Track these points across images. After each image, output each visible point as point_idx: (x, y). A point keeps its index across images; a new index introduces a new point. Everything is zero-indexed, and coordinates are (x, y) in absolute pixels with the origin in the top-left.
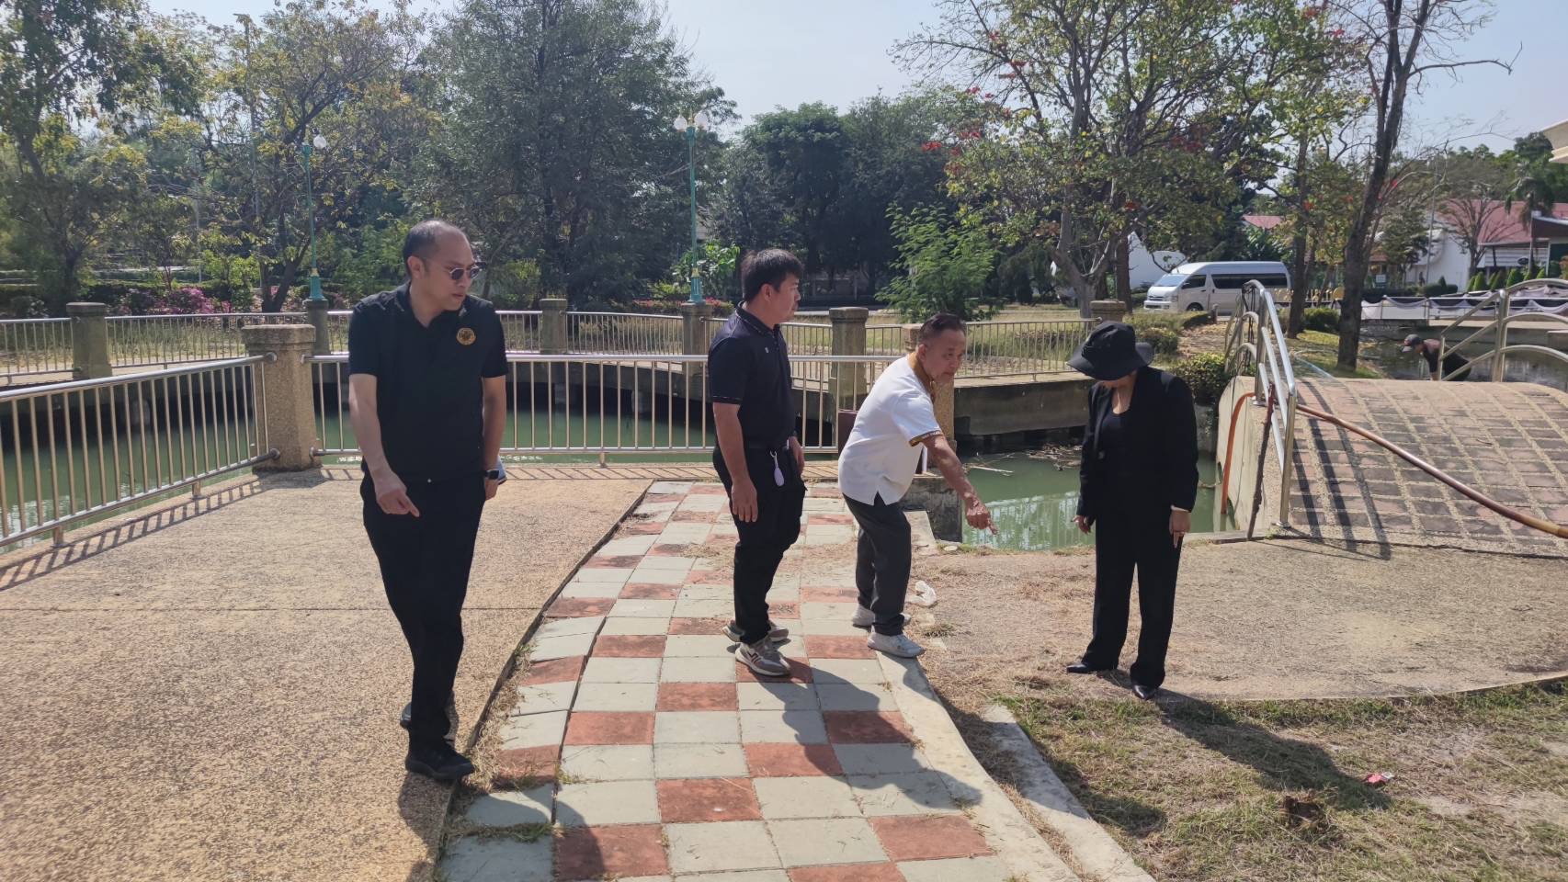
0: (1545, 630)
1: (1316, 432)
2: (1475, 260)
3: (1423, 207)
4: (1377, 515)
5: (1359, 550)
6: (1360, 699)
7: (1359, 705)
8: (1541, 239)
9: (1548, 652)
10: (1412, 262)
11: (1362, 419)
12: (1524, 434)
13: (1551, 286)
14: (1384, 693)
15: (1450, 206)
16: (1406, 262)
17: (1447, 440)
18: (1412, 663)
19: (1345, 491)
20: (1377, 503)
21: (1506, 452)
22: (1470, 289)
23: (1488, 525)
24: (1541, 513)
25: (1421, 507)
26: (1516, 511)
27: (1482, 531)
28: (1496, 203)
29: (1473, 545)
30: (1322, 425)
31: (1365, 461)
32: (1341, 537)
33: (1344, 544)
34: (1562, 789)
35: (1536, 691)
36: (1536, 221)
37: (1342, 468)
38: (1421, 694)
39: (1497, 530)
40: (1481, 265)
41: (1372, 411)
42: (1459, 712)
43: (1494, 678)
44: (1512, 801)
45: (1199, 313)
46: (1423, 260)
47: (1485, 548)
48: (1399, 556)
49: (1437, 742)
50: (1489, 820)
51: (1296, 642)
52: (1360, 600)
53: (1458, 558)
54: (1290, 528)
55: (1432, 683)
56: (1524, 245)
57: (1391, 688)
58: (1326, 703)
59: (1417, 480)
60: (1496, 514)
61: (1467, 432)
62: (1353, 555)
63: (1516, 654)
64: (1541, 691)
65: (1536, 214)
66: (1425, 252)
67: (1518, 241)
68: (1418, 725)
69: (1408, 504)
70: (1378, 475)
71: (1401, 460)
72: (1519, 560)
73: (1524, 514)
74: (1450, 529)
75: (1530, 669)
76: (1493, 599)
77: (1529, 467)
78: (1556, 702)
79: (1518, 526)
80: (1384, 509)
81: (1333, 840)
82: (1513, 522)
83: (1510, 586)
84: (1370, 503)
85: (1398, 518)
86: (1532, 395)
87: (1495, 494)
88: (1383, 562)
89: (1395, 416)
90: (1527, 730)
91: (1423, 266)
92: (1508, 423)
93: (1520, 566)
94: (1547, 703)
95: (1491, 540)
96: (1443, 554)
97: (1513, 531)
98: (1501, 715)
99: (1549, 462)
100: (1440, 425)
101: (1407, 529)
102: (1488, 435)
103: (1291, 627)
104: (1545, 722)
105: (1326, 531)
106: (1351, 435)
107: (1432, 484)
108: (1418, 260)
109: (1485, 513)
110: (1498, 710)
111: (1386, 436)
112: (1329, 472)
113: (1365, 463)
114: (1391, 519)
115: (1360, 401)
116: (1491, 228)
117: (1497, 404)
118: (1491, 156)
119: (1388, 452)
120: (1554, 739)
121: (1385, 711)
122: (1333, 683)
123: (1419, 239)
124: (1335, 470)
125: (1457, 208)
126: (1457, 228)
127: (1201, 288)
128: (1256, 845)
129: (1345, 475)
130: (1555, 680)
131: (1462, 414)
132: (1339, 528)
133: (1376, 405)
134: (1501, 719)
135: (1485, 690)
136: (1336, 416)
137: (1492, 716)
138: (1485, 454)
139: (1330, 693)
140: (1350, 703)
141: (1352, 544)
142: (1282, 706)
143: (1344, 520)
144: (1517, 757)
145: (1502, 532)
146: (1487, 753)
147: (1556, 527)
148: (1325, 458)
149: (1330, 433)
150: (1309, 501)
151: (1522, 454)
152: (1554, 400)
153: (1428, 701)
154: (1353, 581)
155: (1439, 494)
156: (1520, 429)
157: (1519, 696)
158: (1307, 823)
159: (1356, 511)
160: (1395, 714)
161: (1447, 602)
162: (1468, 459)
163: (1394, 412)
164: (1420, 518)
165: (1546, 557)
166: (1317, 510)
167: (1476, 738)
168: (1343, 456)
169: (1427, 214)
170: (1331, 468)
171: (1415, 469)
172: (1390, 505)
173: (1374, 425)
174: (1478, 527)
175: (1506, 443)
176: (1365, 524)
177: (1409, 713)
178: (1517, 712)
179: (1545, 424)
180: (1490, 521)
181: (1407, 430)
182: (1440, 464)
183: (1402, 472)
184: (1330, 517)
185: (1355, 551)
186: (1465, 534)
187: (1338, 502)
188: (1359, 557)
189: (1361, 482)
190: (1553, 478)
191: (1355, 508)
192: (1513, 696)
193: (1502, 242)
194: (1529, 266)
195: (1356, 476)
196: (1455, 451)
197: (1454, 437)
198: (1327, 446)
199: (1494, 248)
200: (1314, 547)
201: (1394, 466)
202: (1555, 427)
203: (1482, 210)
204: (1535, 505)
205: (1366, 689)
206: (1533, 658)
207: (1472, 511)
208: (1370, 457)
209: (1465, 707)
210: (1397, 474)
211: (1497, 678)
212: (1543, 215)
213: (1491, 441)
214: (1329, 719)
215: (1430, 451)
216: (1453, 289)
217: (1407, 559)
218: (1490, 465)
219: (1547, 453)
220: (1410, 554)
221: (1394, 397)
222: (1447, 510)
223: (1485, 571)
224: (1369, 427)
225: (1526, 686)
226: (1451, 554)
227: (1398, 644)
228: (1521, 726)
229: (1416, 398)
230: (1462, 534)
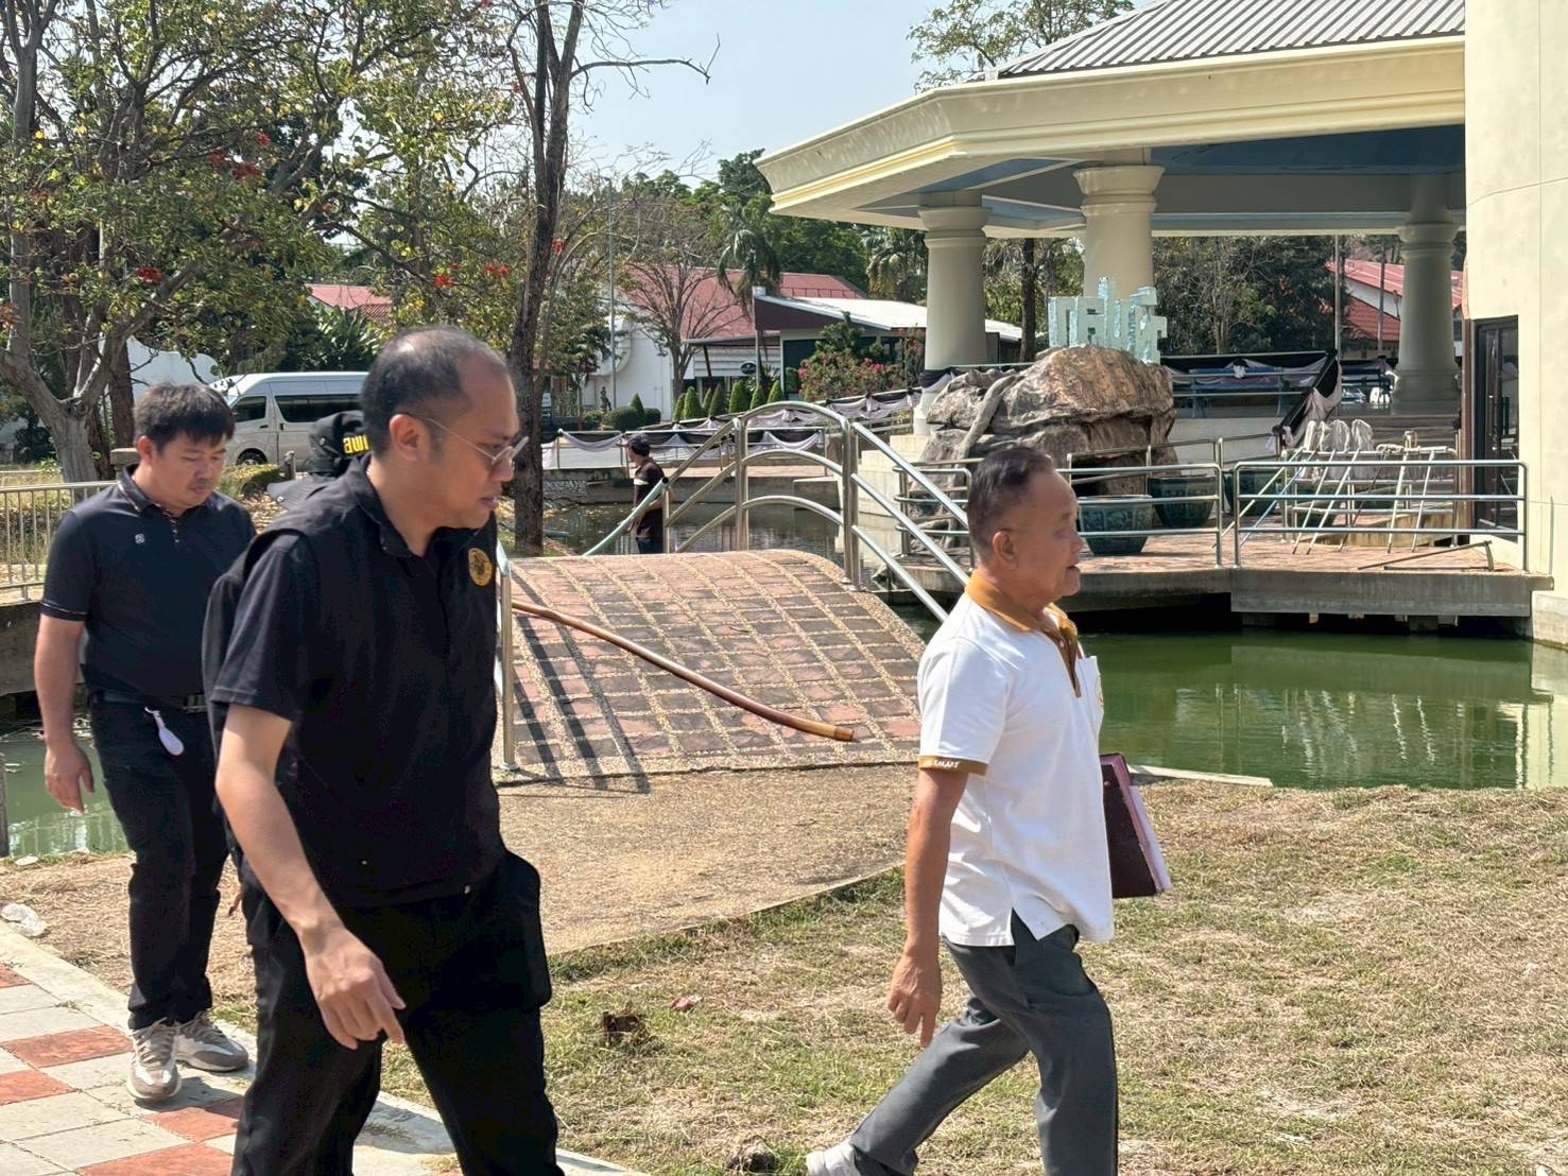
0: (832, 841)
1: (530, 635)
2: (680, 368)
3: (595, 277)
4: (626, 739)
5: (611, 786)
6: (650, 936)
7: (651, 942)
8: (769, 333)
9: (837, 861)
10: (588, 370)
11: (584, 611)
12: (784, 614)
13: (791, 409)
14: (675, 927)
15: (637, 276)
16: (580, 370)
17: (695, 630)
18: (699, 893)
19: (582, 712)
20: (623, 723)
21: (766, 640)
22: (679, 416)
23: (756, 735)
24: (815, 714)
25: (677, 721)
26: (786, 714)
27: (750, 744)
28: (701, 270)
29: (743, 763)
30: (536, 624)
31: (599, 668)
32: (587, 773)
33: (590, 782)
34: (864, 982)
35: (830, 900)
36: (759, 303)
37: (572, 680)
38: (714, 921)
39: (768, 741)
40: (689, 375)
41: (596, 600)
42: (756, 933)
43: (787, 893)
44: (819, 1000)
45: (264, 468)
46: (604, 368)
47: (756, 765)
48: (660, 786)
49: (738, 964)
50: (800, 1019)
51: (564, 895)
52: (623, 841)
53: (727, 779)
54: (518, 771)
55: (723, 908)
56: (747, 343)
57: (681, 920)
58: (615, 947)
59: (668, 688)
60: (765, 721)
61: (718, 618)
62: (604, 793)
63: (805, 868)
64: (835, 900)
65: (758, 291)
66: (606, 352)
67: (738, 335)
68: (715, 953)
69: (661, 720)
70: (619, 685)
71: (644, 663)
72: (796, 774)
73: (796, 717)
74: (714, 746)
75: (822, 880)
76: (773, 818)
77: (795, 657)
78: (850, 910)
79: (790, 732)
80: (632, 730)
81: (655, 1049)
82: (785, 729)
83: (790, 802)
84: (614, 723)
85: (651, 739)
86: (786, 563)
87: (761, 695)
88: (642, 796)
89: (627, 605)
90: (826, 938)
91: (606, 378)
92: (765, 603)
93: (798, 781)
94: (842, 912)
95: (761, 754)
96: (710, 779)
97: (785, 739)
98: (796, 931)
99: (816, 648)
100: (684, 612)
101: (664, 752)
102: (743, 620)
103: (553, 880)
104: (842, 929)
105: (566, 768)
106: (577, 635)
107: (685, 691)
108: (596, 367)
109: (752, 721)
110: (793, 926)
111: (620, 631)
112: (557, 689)
113: (601, 672)
114: (645, 742)
115: (579, 587)
116: (698, 312)
117: (749, 579)
118: (683, 189)
119: (626, 654)
120: (852, 943)
121: (679, 945)
122: (617, 927)
123: (594, 331)
124: (564, 684)
125: (644, 279)
126: (646, 313)
127: (261, 422)
128: (579, 1073)
129: (578, 690)
130: (848, 886)
131: (709, 595)
132: (582, 762)
133: (602, 590)
134: (798, 933)
135: (778, 907)
136: (550, 608)
137: (790, 932)
138: (742, 645)
139: (616, 937)
140: (642, 943)
141: (600, 780)
142: (567, 958)
143: (587, 751)
144: (818, 962)
145: (773, 743)
146: (789, 964)
147: (831, 728)
148: (548, 670)
149: (549, 634)
150: (537, 731)
151: (784, 642)
152: (813, 568)
153: (722, 926)
154: (613, 821)
155: (696, 703)
156: (779, 609)
157: (815, 906)
158: (628, 1037)
159: (598, 737)
160: (690, 945)
161: (726, 828)
162: (723, 653)
163: (626, 598)
164: (678, 736)
165: (825, 767)
166: (550, 742)
167: (777, 955)
168: (571, 665)
169: (602, 289)
170: (559, 683)
171: (663, 673)
172: (638, 723)
173: (603, 618)
174: (746, 740)
175: (764, 629)
176: (613, 753)
177: (705, 942)
178: (816, 924)
179: (807, 601)
180: (758, 730)
181: (644, 621)
182: (692, 663)
183: (648, 678)
184: (569, 749)
185: (606, 789)
186: (732, 750)
187: (575, 727)
188: (612, 794)
189: (598, 696)
190: (822, 669)
191: (597, 733)
192: (809, 909)
193: (716, 337)
194: (756, 376)
195: (592, 690)
196: (706, 644)
197: (703, 626)
198: (548, 653)
199: (705, 346)
200: (555, 791)
201: (637, 671)
202: (819, 604)
203: (682, 283)
204: (806, 704)
205: (655, 925)
206: (824, 868)
207: (735, 720)
208: (605, 663)
209: (761, 926)
210: (643, 681)
211: (791, 893)
212: (768, 293)
213: (748, 627)
214: (620, 963)
215: (678, 647)
216: (654, 417)
217: (670, 788)
218: (750, 659)
219: (812, 637)
220: (672, 783)
221: (621, 578)
222: (708, 722)
223: (760, 790)
224: (596, 620)
225: (820, 896)
226: (720, 776)
227: (680, 878)
228: (818, 935)
229: (649, 577)
230: (729, 751)
